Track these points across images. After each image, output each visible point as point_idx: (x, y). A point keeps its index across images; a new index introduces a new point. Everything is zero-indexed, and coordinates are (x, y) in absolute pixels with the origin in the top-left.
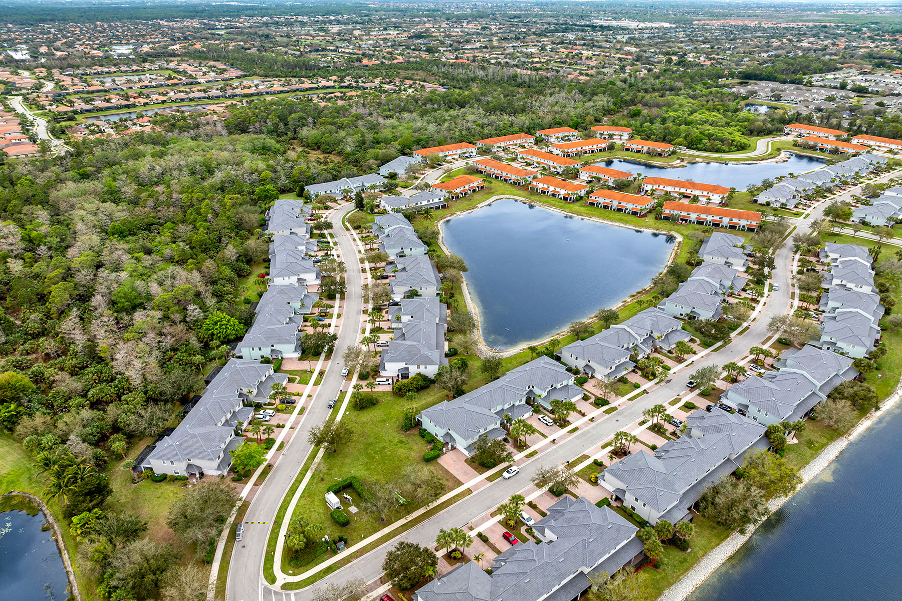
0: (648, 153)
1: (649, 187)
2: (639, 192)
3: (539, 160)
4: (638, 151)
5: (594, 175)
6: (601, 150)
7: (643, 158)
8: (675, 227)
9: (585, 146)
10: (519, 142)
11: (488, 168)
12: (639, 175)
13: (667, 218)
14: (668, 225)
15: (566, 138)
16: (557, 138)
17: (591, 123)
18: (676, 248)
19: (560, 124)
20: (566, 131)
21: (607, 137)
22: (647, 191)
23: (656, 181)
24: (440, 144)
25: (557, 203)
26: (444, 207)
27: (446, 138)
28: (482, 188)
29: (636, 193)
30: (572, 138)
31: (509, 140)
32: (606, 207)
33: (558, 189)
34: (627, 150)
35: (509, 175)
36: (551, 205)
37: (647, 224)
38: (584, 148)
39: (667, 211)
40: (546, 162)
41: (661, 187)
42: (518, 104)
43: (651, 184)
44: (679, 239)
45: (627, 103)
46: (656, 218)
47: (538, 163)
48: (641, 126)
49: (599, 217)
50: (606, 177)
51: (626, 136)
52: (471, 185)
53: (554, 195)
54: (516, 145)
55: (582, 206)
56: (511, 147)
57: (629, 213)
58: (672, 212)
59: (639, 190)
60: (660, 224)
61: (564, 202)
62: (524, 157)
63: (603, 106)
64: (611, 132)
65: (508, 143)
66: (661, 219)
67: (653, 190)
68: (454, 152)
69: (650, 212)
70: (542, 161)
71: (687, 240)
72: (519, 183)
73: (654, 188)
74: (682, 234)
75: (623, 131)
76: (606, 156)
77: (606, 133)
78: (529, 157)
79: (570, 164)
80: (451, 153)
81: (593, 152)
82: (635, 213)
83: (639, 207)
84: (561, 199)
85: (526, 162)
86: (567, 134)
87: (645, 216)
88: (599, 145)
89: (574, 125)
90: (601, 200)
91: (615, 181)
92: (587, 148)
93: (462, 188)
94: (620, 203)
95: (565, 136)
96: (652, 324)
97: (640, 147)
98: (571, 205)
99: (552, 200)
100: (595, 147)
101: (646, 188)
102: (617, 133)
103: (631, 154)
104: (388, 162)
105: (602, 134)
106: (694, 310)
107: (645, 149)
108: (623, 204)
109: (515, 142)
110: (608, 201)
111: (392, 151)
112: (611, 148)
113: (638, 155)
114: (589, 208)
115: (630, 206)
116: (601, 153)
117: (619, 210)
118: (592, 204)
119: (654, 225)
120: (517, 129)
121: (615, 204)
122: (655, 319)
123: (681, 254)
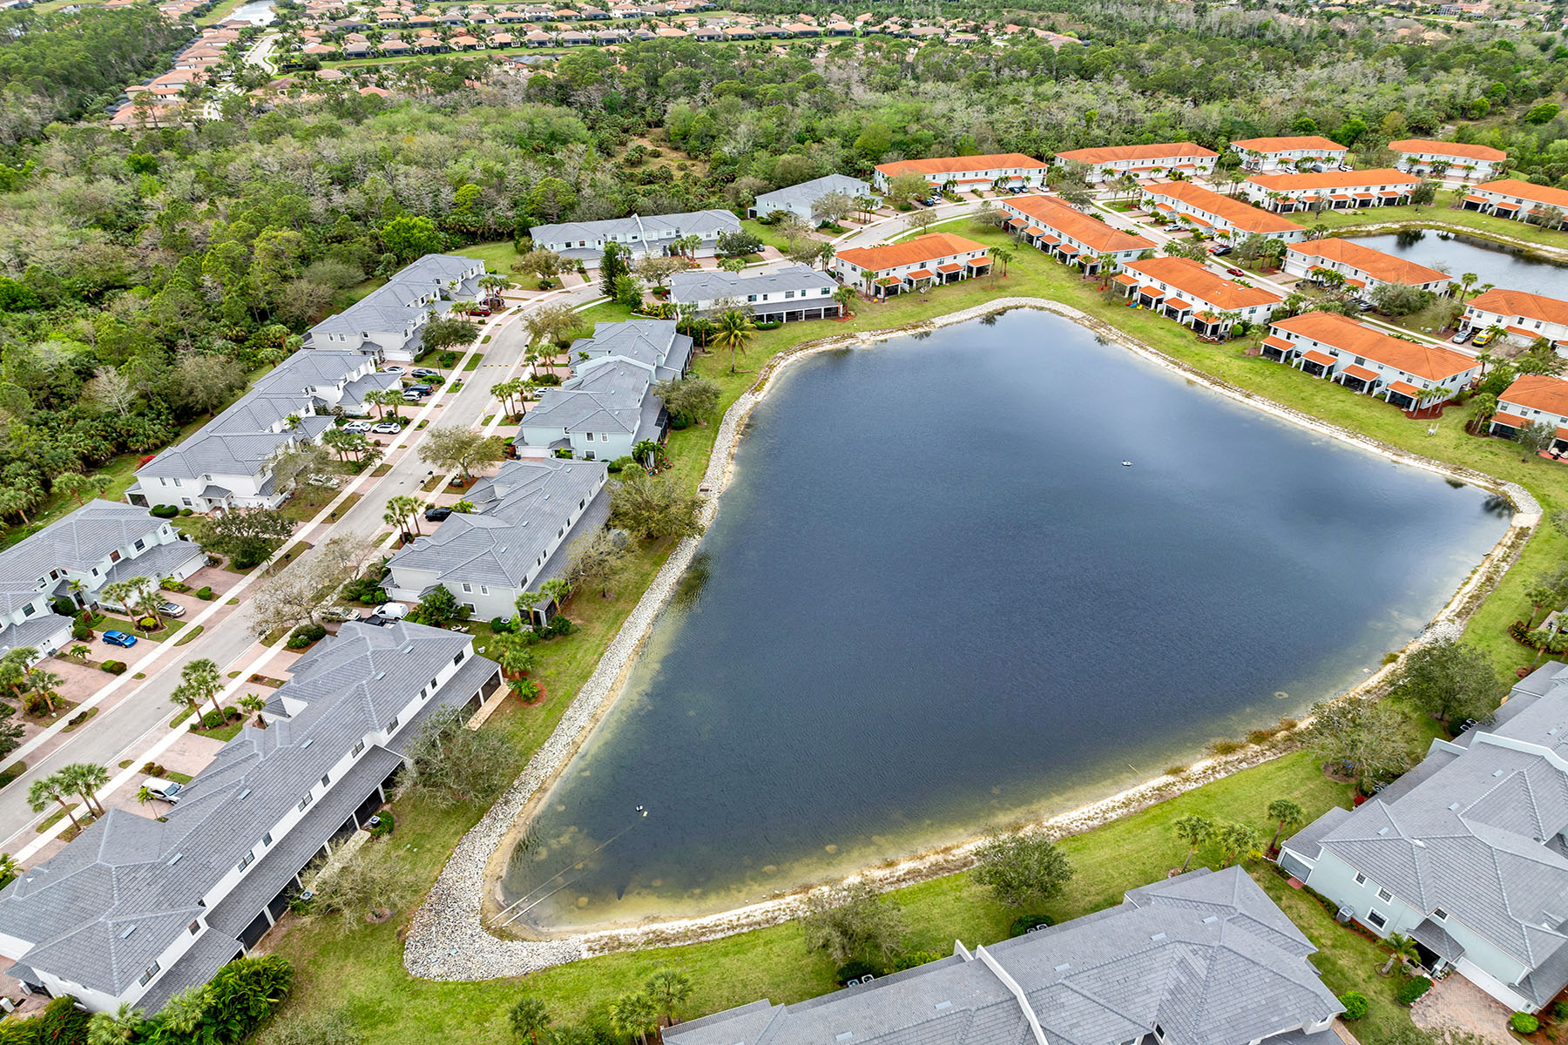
0: (1533, 220)
1: (1484, 321)
2: (1452, 330)
3: (1190, 211)
4: (1504, 214)
5: (1327, 266)
6: (1390, 202)
7: (1508, 233)
8: (1528, 468)
9: (1346, 185)
10: (1170, 163)
11: (1032, 222)
12: (1469, 278)
13: (1504, 433)
14: (1501, 456)
15: (1309, 165)
16: (1282, 162)
17: (1397, 134)
18: (1499, 553)
19: (1307, 129)
20: (1313, 147)
21: (1428, 170)
22: (1476, 331)
23: (1514, 303)
24: (958, 152)
25: (1169, 338)
26: (831, 313)
27: (982, 141)
28: (981, 271)
29: (1439, 335)
30: (1324, 167)
31: (1143, 157)
32: (1311, 368)
33: (1186, 298)
34: (1472, 206)
35: (1075, 244)
36: (1147, 341)
37: (1427, 442)
38: (1340, 191)
39: (1514, 410)
40: (1206, 218)
41: (1529, 324)
42: (1225, 77)
43: (1494, 310)
44: (1528, 515)
45: (1527, 94)
46: (1469, 428)
47: (1186, 220)
48: (1542, 148)
49: (1275, 398)
50: (1361, 277)
51: (1483, 169)
52: (949, 261)
53: (1171, 313)
54: (1158, 170)
55: (1241, 356)
56: (1143, 175)
57: (1381, 397)
58: (1530, 416)
59: (1453, 325)
60: (1480, 450)
61: (1192, 336)
62: (1157, 200)
63: (1453, 97)
64: (1443, 158)
65: (1138, 164)
66: (1484, 432)
67: (1496, 331)
68: (981, 175)
69: (1457, 402)
70: (1198, 214)
71: (1549, 529)
72: (1093, 269)
73: (1502, 326)
74: (1543, 500)
75: (1479, 156)
76: (1403, 217)
77: (1427, 158)
78: (1169, 203)
79: (1268, 228)
80: (970, 175)
81: (1364, 204)
82: (1399, 401)
83: (1418, 383)
84: (1188, 326)
85: (1154, 215)
86: (1313, 154)
87: (1434, 413)
88: (1389, 188)
89: (1346, 136)
90: (1303, 345)
91: (1382, 290)
92: (1350, 193)
93: (915, 268)
94: (1360, 361)
95: (1306, 160)
96: (1176, 992)
97: (1511, 200)
98: (1210, 350)
99: (1158, 326)
100: (1375, 191)
101: (1475, 322)
102: (1460, 161)
103: (1483, 219)
104: (795, 183)
105: (1414, 162)
106: (1437, 920)
107: (1527, 208)
108: (1370, 365)
109: (1158, 163)
110: (1324, 349)
111: (827, 160)
112: (1422, 197)
113: (1502, 222)
114: (1258, 365)
115: (1390, 377)
116: (1390, 210)
117: (1353, 383)
118: (1272, 353)
119: (1450, 452)
120: (1183, 133)
121: (1345, 361)
122: (1199, 965)
123: (1507, 581)
